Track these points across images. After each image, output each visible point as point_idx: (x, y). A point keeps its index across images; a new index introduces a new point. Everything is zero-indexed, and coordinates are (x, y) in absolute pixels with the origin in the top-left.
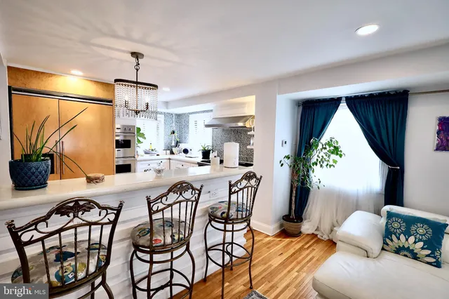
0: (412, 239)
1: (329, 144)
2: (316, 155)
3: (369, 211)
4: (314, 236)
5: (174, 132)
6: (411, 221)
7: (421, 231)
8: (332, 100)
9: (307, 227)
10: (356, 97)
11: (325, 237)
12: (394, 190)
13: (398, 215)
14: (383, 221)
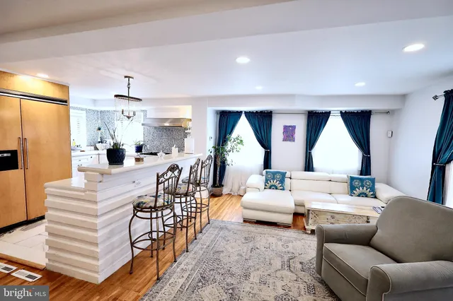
0: (275, 181)
1: (237, 139)
2: (229, 146)
3: (257, 174)
4: (229, 194)
5: (99, 129)
6: (274, 173)
7: (278, 177)
8: (237, 112)
9: (225, 190)
10: (250, 112)
11: (236, 194)
12: (267, 164)
13: (269, 172)
14: (264, 177)
